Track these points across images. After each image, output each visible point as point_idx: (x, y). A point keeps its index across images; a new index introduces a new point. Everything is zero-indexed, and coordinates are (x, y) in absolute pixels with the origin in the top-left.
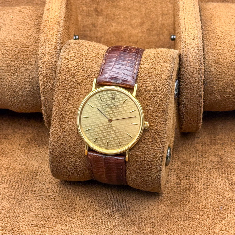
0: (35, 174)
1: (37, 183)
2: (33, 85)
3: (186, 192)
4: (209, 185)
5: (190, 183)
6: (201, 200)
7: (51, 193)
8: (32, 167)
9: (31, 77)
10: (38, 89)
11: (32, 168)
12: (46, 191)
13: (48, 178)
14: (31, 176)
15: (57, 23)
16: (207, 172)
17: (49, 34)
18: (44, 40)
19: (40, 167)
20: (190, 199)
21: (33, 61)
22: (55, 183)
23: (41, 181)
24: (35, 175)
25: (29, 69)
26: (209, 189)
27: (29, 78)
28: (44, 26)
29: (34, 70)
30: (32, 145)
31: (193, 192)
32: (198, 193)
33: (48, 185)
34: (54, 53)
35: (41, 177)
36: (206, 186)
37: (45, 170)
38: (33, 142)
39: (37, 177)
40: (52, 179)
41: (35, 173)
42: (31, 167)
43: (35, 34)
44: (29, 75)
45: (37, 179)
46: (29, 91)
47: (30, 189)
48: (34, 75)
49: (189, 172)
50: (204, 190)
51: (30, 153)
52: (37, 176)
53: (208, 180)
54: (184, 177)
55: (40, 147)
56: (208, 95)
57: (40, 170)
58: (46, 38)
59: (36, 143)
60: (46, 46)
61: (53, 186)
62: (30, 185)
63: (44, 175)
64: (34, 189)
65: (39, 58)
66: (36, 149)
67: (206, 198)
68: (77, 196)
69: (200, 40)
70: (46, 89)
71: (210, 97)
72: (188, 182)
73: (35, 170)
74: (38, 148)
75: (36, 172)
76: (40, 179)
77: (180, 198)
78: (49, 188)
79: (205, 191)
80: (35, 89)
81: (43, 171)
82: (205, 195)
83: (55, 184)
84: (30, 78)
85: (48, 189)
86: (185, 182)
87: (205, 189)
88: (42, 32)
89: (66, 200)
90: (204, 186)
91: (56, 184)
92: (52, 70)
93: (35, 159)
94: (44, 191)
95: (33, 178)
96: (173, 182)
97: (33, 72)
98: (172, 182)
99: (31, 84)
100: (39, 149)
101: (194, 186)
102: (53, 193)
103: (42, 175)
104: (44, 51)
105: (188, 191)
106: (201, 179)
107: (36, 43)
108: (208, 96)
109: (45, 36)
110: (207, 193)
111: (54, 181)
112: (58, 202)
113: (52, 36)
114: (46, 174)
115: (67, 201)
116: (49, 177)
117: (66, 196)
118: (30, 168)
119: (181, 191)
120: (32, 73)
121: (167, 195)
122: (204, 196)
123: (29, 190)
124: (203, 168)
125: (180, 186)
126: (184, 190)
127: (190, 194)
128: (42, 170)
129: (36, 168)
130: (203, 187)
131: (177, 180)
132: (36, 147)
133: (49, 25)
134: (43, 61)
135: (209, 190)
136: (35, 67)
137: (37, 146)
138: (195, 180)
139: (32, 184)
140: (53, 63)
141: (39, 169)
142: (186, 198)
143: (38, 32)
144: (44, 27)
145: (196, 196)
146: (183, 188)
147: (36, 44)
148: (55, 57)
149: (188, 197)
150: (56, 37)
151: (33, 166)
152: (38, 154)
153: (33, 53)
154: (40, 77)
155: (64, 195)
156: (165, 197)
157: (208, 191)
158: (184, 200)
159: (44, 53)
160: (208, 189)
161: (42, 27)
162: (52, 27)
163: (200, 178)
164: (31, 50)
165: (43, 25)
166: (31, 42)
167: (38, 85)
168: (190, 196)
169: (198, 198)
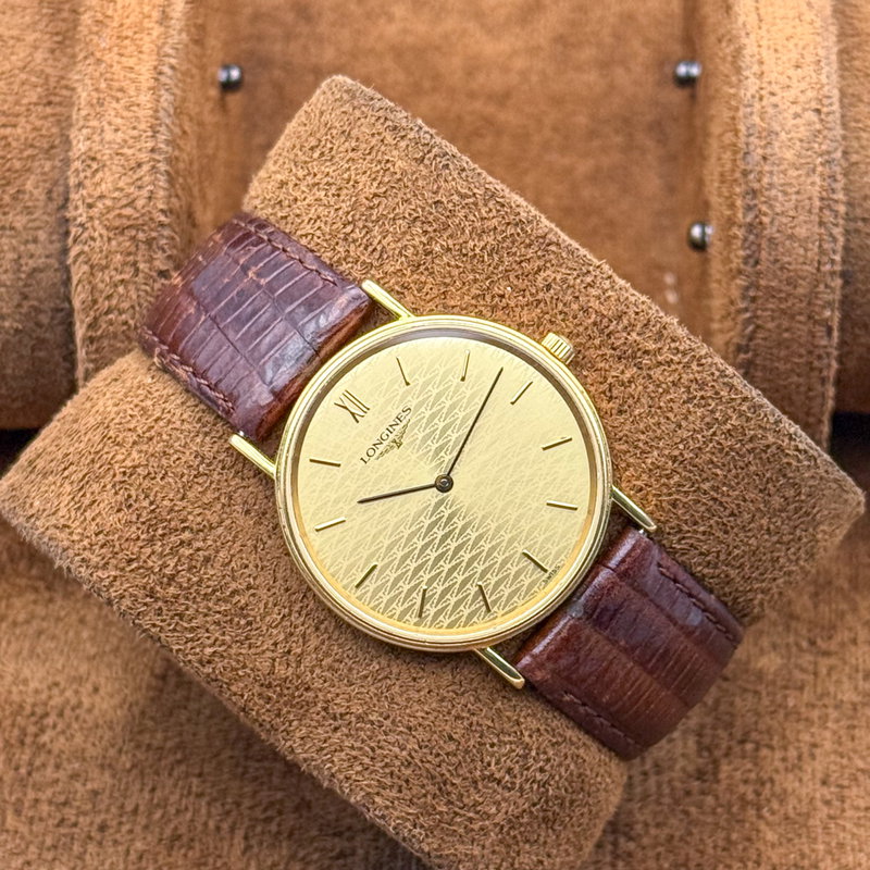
0: (36, 723)
1: (44, 765)
2: (35, 303)
3: (740, 817)
4: (846, 783)
5: (758, 774)
6: (810, 857)
7: (109, 816)
8: (21, 687)
9: (27, 264)
10: (56, 322)
11: (21, 692)
12: (89, 806)
13: (94, 745)
14: (16, 732)
15: (156, 15)
16: (837, 721)
17: (116, 68)
18: (95, 94)
19: (56, 691)
20: (763, 848)
21: (36, 192)
22: (128, 765)
23: (64, 757)
24: (32, 729)
25: (18, 225)
26: (848, 801)
27: (19, 270)
28: (95, 29)
29: (42, 235)
30: (18, 580)
31: (775, 819)
32: (797, 824)
33: (95, 773)
34: (144, 156)
35: (62, 739)
36: (833, 789)
37: (79, 705)
38: (22, 565)
39: (45, 738)
40: (117, 747)
41: (33, 719)
42: (14, 689)
43: (46, 60)
44: (20, 257)
45: (44, 745)
46: (17, 331)
47: (11, 794)
48: (40, 257)
49: (756, 723)
50: (825, 810)
51: (10, 619)
52: (42, 730)
53: (845, 761)
54: (733, 743)
55: (55, 591)
56: (857, 331)
57: (57, 701)
58: (103, 85)
59: (34, 572)
60: (104, 123)
61: (120, 780)
62: (12, 773)
63: (76, 726)
64: (31, 795)
65: (72, 181)
66: (35, 602)
67: (833, 844)
68: (232, 829)
69: (826, 69)
70: (104, 326)
71: (863, 340)
72: (750, 771)
73: (34, 705)
74: (47, 595)
75: (39, 711)
76: (56, 748)
77: (715, 847)
78: (104, 790)
79: (832, 812)
80: (44, 319)
81: (73, 709)
82: (828, 834)
83: (129, 771)
84: (24, 268)
85: (95, 793)
86: (736, 770)
87: (828, 803)
88: (86, 58)
89: (183, 851)
90: (825, 791)
91: (134, 772)
92: (133, 238)
93: (32, 651)
94: (78, 803)
95: (22, 743)
96: (683, 769)
97: (35, 241)
98: (678, 767)
99: (25, 297)
100: (51, 600)
101: (777, 789)
102: (121, 816)
103: (69, 726)
104: (96, 147)
105: (752, 812)
106: (813, 757)
107: (49, 103)
108: (856, 337)
109: (101, 74)
110: (841, 822)
111: (124, 758)
112: (144, 860)
113: (133, 76)
114: (85, 721)
115: (185, 855)
116: (101, 738)
117: (183, 830)
118: (10, 692)
119: (719, 810)
120: (31, 247)
121: (653, 831)
122: (827, 840)
123: (7, 798)
124: (820, 703)
125: (715, 786)
126: (735, 809)
127: (763, 827)
128: (68, 701)
129: (37, 692)
130: (818, 795)
131: (700, 756)
132: (36, 590)
133: (115, 24)
134: (90, 196)
135: (846, 806)
136: (45, 217)
137: (41, 585)
138: (784, 760)
139: (23, 771)
140: (139, 207)
141: (50, 697)
142: (740, 847)
143: (57, 53)
144: (97, 33)
145: (790, 836)
146: (728, 796)
147: (49, 110)
148: (147, 179)
149: (749, 839)
150: (152, 83)
151: (25, 682)
152: (45, 624)
153: (36, 151)
154: (73, 269)
155: (172, 826)
156: (646, 841)
157: (843, 811)
158: (731, 856)
159: (99, 156)
160: (843, 801)
161: (86, 32)
162: (130, 33)
163: (805, 750)
164: (26, 139)
165: (89, 22)
166: (25, 101)
167: (58, 302)
168: (761, 835)
169: (797, 847)
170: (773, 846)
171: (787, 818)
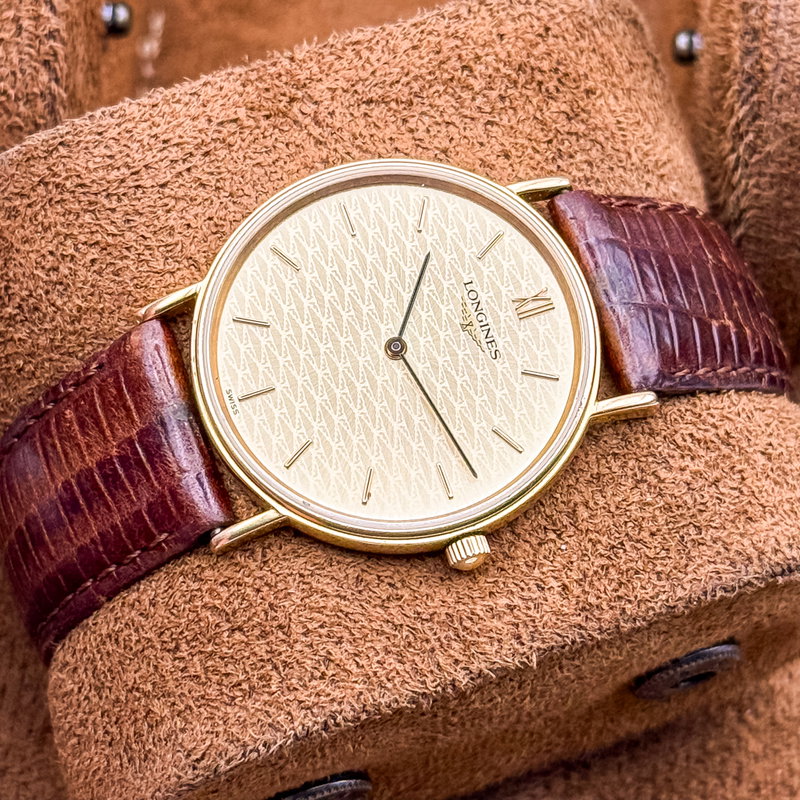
20: (744, 760)
31: (760, 723)
32: (786, 731)
77: (688, 758)
112: (10, 757)
127: (744, 733)
168: (743, 743)
169: (785, 760)
170: (756, 758)
171: (774, 723)
